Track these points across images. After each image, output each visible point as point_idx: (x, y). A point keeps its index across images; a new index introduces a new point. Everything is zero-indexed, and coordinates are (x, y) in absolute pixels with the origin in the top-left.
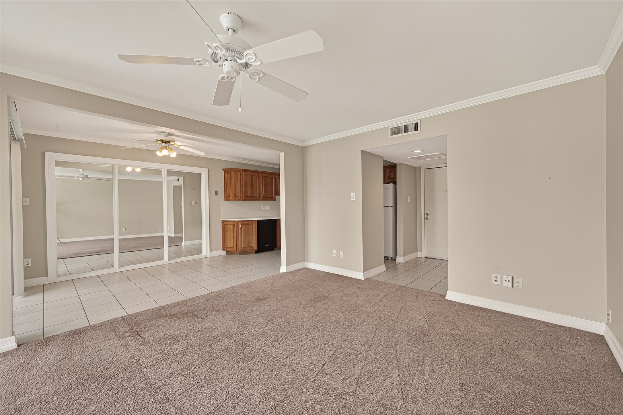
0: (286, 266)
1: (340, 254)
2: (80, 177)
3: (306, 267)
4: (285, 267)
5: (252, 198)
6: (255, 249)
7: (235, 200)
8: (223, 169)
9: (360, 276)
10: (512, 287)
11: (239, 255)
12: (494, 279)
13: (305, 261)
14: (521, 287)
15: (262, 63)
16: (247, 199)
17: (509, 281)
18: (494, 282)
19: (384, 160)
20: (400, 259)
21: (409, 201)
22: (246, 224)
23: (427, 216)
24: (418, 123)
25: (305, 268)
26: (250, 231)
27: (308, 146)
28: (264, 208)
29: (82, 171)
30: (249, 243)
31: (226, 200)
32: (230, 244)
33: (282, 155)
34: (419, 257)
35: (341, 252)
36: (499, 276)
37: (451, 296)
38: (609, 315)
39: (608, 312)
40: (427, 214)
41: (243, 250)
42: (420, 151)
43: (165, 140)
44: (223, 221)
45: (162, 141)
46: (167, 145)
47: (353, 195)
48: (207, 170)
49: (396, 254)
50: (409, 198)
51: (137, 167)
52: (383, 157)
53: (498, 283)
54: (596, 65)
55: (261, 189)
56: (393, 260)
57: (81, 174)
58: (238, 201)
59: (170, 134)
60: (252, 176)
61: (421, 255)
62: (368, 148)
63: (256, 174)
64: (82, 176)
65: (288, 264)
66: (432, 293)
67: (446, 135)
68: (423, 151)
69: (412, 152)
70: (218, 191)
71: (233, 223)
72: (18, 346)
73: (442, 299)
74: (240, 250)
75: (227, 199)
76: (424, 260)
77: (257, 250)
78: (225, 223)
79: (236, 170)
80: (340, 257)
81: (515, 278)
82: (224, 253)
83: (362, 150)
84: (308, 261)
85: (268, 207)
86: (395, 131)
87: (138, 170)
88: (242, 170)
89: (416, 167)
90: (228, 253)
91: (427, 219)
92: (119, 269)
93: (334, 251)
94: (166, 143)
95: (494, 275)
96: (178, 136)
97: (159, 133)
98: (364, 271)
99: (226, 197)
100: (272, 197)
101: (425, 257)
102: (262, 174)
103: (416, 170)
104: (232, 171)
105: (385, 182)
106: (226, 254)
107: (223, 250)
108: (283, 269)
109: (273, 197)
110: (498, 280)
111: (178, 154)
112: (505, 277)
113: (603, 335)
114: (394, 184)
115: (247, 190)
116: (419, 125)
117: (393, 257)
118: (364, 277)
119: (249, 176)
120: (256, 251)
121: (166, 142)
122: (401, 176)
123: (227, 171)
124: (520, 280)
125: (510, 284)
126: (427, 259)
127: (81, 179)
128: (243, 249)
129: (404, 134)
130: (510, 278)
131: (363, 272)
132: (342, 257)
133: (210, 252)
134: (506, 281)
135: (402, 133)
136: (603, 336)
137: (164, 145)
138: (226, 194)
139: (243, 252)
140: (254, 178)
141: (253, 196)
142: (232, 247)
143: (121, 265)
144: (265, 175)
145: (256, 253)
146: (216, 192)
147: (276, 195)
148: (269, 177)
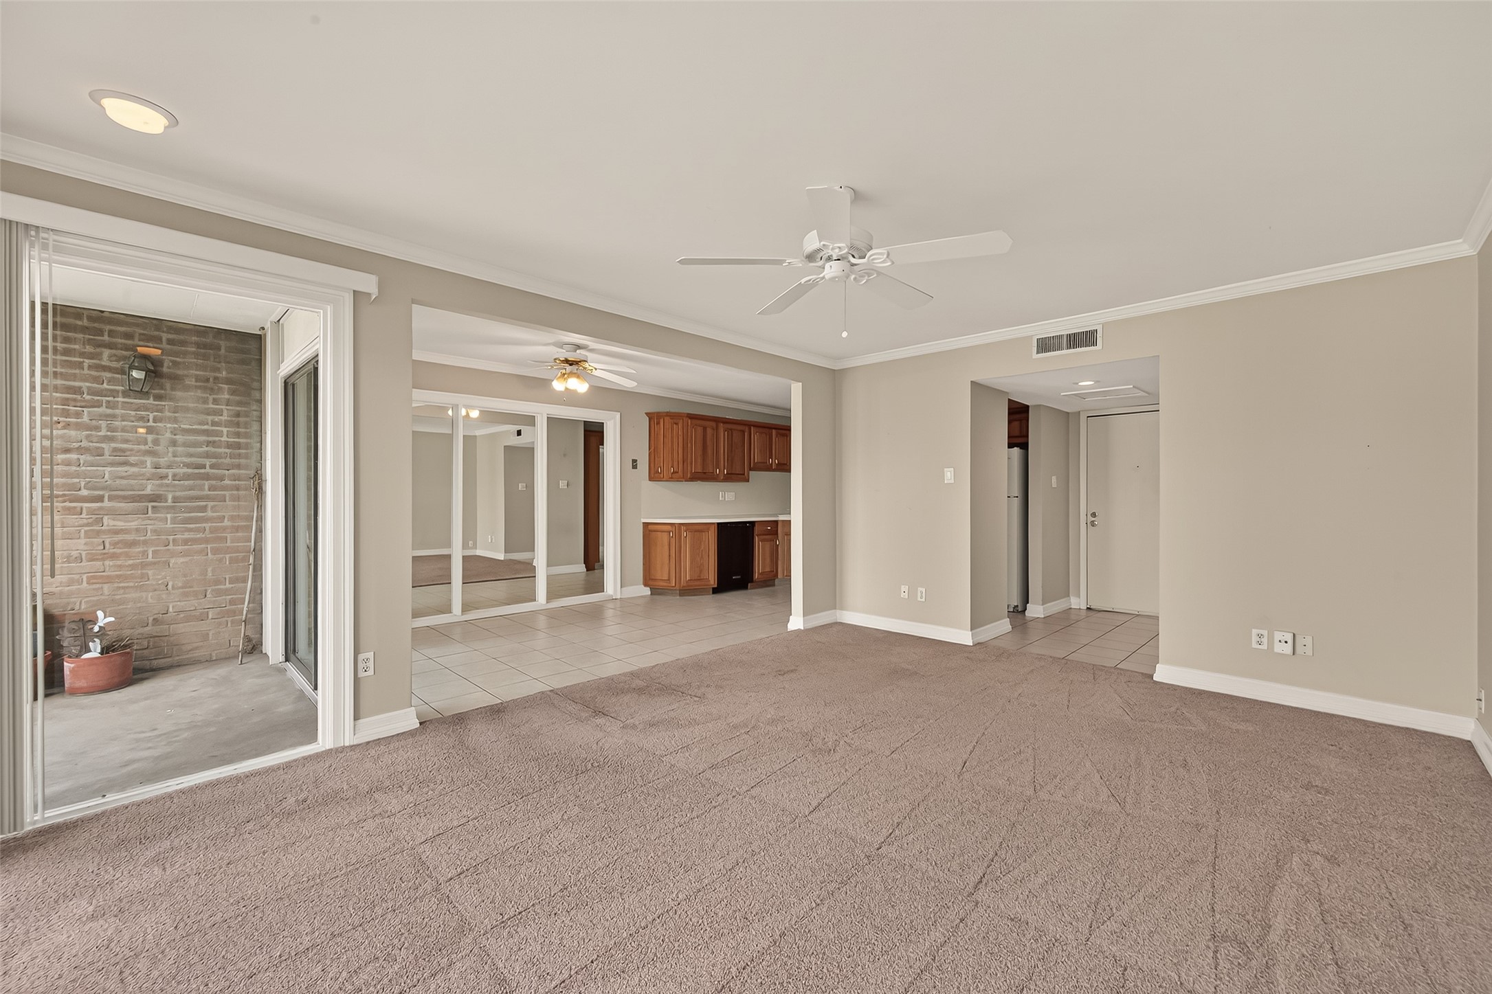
0: (804, 616)
1: (919, 594)
3: (839, 621)
4: (801, 619)
5: (703, 476)
6: (713, 583)
7: (671, 479)
8: (646, 413)
9: (965, 637)
10: (1294, 654)
11: (680, 596)
12: (1255, 639)
13: (835, 609)
14: (1309, 653)
15: (893, 263)
16: (695, 478)
17: (1286, 642)
18: (1255, 645)
19: (1009, 399)
20: (1035, 610)
21: (1054, 485)
22: (696, 531)
23: (1094, 519)
24: (1096, 330)
25: (836, 623)
26: (703, 546)
27: (846, 369)
28: (722, 496)
30: (701, 571)
31: (651, 479)
32: (662, 572)
33: (796, 389)
34: (1073, 607)
35: (920, 589)
36: (1265, 633)
37: (1164, 674)
38: (1480, 700)
39: (1479, 695)
40: (1094, 515)
41: (688, 586)
42: (1092, 383)
43: (570, 359)
44: (646, 525)
45: (567, 361)
46: (574, 368)
47: (949, 475)
48: (618, 415)
49: (1026, 599)
50: (1054, 479)
51: (473, 407)
52: (1007, 393)
53: (1264, 647)
54: (1460, 239)
55: (722, 457)
56: (1018, 612)
58: (678, 481)
59: (579, 347)
60: (705, 429)
61: (1077, 602)
62: (982, 377)
63: (714, 424)
65: (806, 613)
66: (1121, 669)
67: (1159, 356)
68: (1097, 382)
69: (1074, 384)
70: (636, 460)
71: (669, 528)
72: (421, 723)
73: (1147, 680)
74: (683, 587)
75: (654, 476)
76: (1084, 613)
77: (716, 586)
78: (650, 527)
79: (674, 417)
80: (919, 599)
81: (1297, 637)
82: (647, 591)
83: (971, 382)
84: (842, 608)
85: (730, 496)
86: (1045, 345)
87: (475, 414)
88: (687, 417)
89: (1068, 413)
90: (655, 591)
91: (1093, 526)
92: (462, 615)
93: (904, 588)
94: (571, 365)
95: (1255, 632)
96: (592, 350)
97: (561, 345)
98: (973, 627)
99: (652, 472)
100: (741, 473)
101: (1088, 608)
103: (1067, 420)
104: (667, 419)
105: (1011, 446)
106: (651, 594)
107: (646, 585)
108: (796, 622)
109: (744, 474)
110: (1265, 640)
111: (591, 386)
112: (1278, 636)
113: (1469, 739)
114: (1021, 448)
115: (696, 459)
116: (1099, 335)
117: (1017, 606)
118: (972, 639)
119: (700, 430)
120: (713, 589)
121: (571, 363)
122: (1040, 432)
123: (654, 418)
124: (1309, 641)
125: (1288, 649)
126: (1091, 613)
128: (690, 584)
129: (1065, 352)
130: (1289, 637)
131: (971, 630)
132: (923, 600)
133: (621, 587)
134: (1280, 641)
135: (1060, 348)
136: (1470, 741)
137: (569, 368)
138: (652, 465)
139: (688, 591)
140: (709, 431)
141: (707, 472)
142: (666, 579)
143: (466, 608)
144: (729, 426)
145: (714, 593)
146: (634, 461)
147: (751, 469)
148: (737, 430)
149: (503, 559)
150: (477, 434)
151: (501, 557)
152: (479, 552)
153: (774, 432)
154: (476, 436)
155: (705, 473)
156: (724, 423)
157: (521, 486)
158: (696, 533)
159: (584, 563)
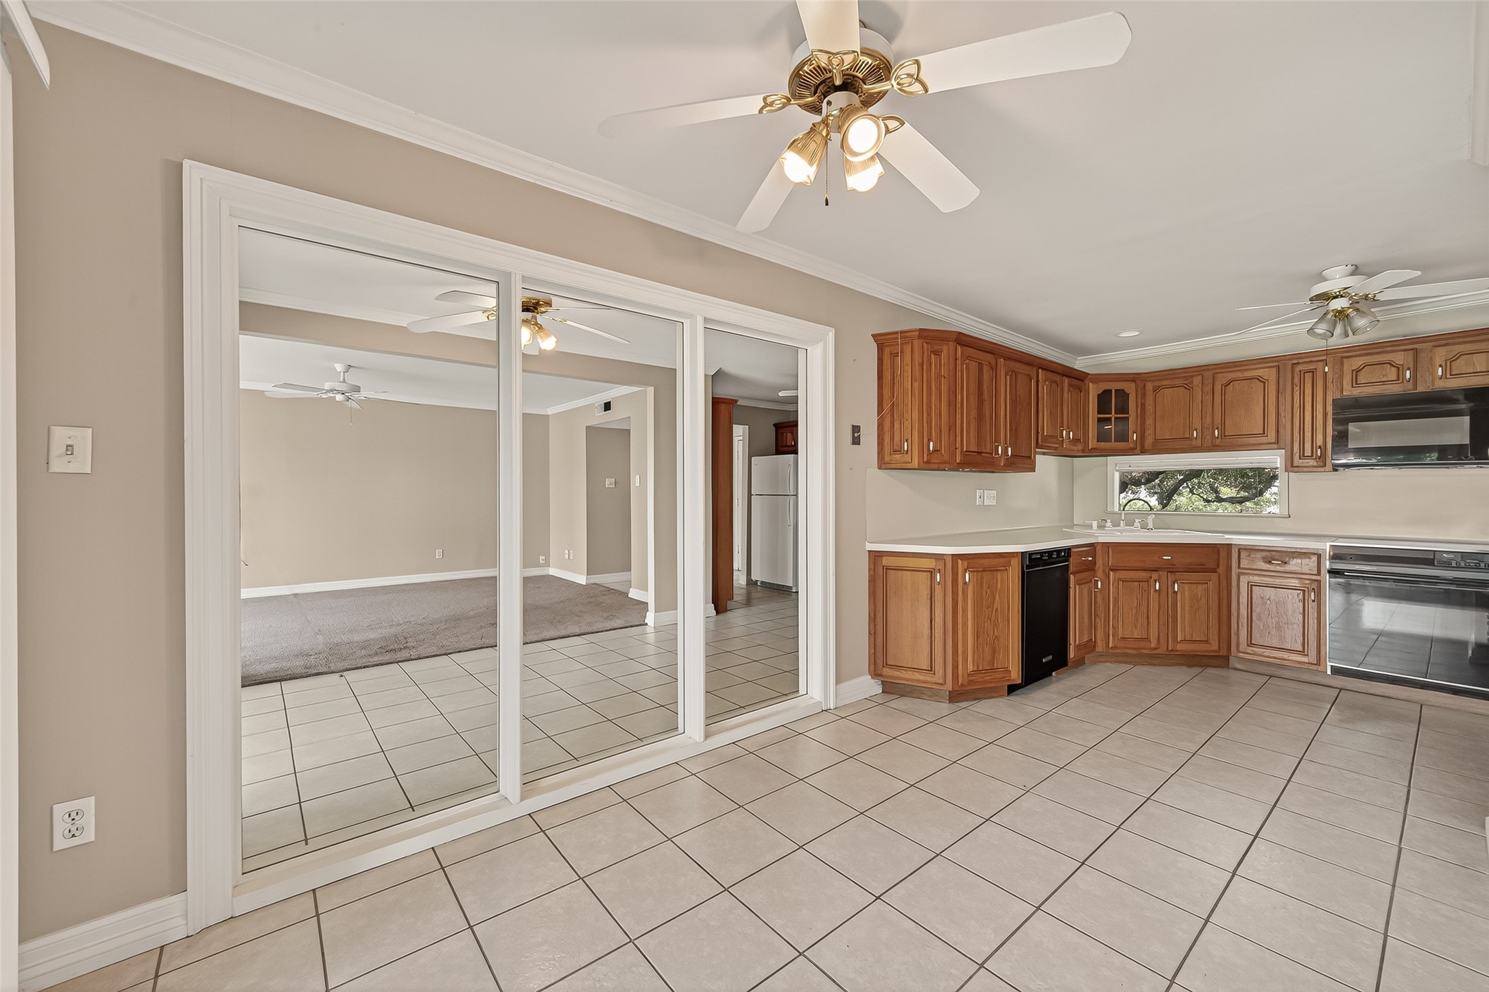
2: (339, 392)
5: (979, 459)
6: (1015, 676)
7: (928, 466)
8: (872, 336)
11: (952, 701)
16: (969, 462)
22: (983, 570)
26: (997, 601)
28: (980, 498)
29: (344, 373)
30: (994, 653)
31: (884, 465)
32: (913, 653)
41: (966, 682)
44: (875, 556)
48: (831, 331)
55: (1002, 421)
57: (341, 382)
58: (940, 469)
60: (980, 366)
63: (991, 358)
64: (343, 387)
70: (858, 427)
71: (930, 564)
74: (959, 684)
75: (886, 459)
77: (1017, 680)
78: (886, 561)
79: (933, 339)
82: (875, 688)
85: (990, 496)
88: (952, 339)
90: (890, 688)
99: (885, 450)
100: (1027, 454)
102: (1004, 359)
104: (918, 343)
106: (884, 693)
107: (873, 676)
109: (1030, 457)
115: (968, 423)
119: (974, 365)
120: (1012, 685)
123: (887, 344)
127: (339, 397)
128: (969, 678)
138: (889, 438)
139: (965, 692)
140: (986, 369)
141: (984, 451)
142: (925, 668)
144: (1012, 365)
145: (1010, 694)
146: (856, 429)
147: (1037, 446)
148: (1022, 374)
149: (585, 584)
150: (549, 414)
151: (582, 579)
152: (552, 571)
153: (1066, 380)
154: (548, 415)
155: (981, 453)
156: (1007, 358)
157: (609, 482)
158: (985, 574)
159: (713, 603)
